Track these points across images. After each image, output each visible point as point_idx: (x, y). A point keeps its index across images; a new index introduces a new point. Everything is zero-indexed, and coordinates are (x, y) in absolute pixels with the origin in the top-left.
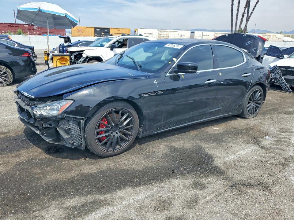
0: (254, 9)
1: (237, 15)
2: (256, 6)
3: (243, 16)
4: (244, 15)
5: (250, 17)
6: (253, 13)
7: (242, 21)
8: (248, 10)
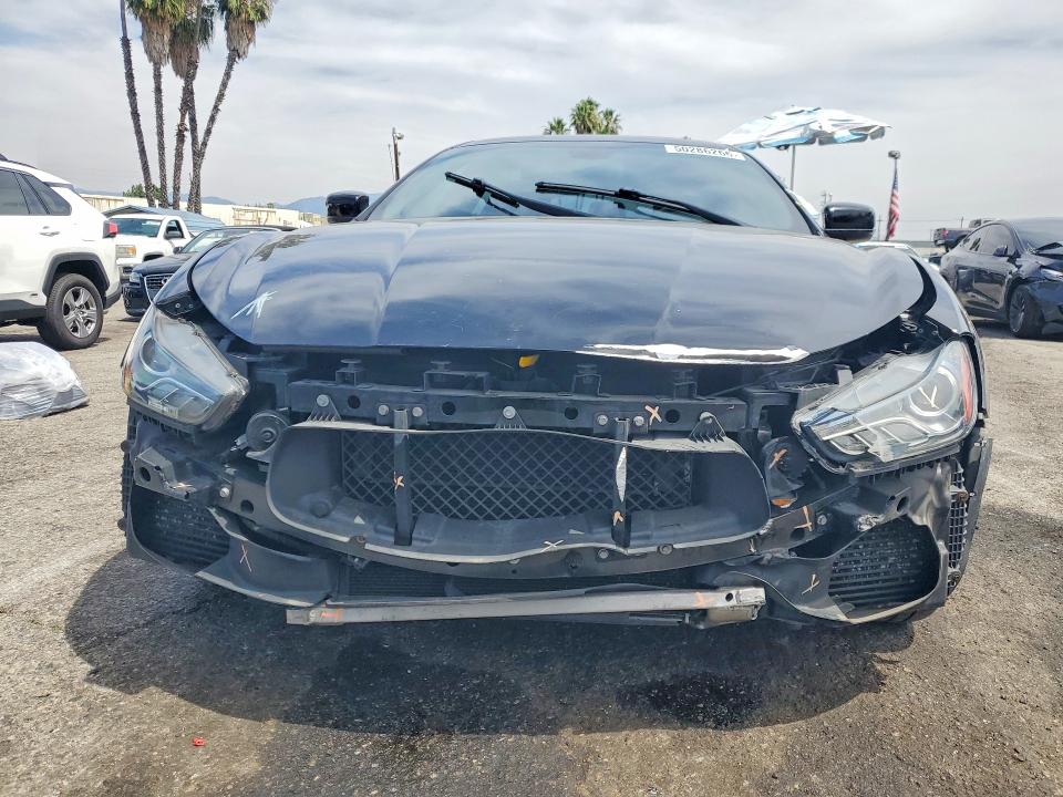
0: (212, 119)
1: (160, 133)
2: (216, 108)
3: (181, 137)
4: (184, 136)
5: (205, 144)
6: (213, 130)
7: (179, 155)
8: (193, 120)
